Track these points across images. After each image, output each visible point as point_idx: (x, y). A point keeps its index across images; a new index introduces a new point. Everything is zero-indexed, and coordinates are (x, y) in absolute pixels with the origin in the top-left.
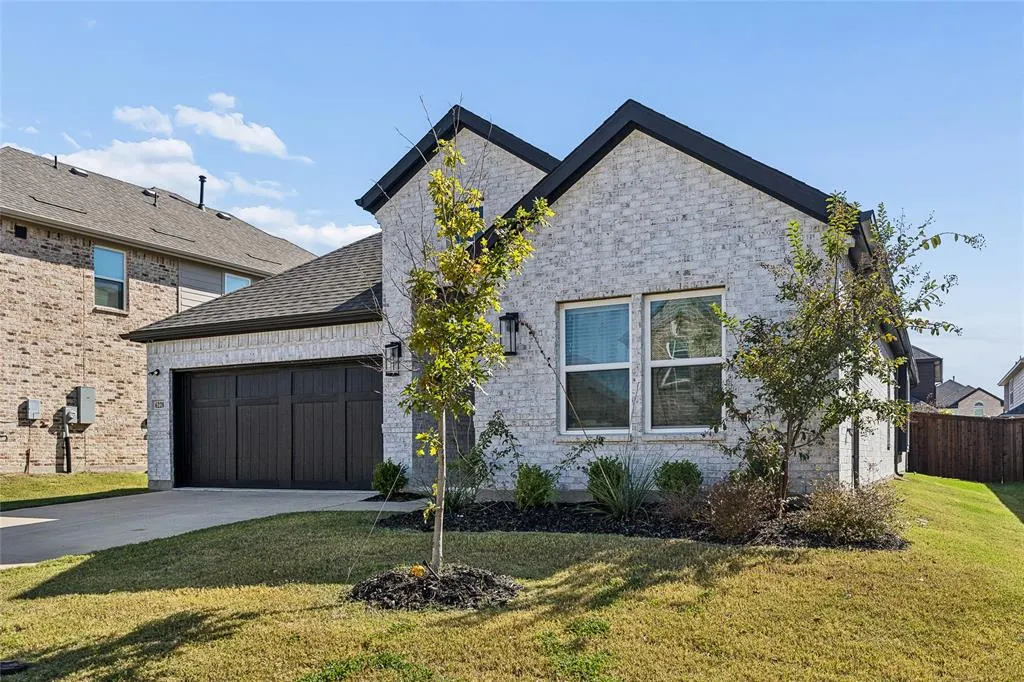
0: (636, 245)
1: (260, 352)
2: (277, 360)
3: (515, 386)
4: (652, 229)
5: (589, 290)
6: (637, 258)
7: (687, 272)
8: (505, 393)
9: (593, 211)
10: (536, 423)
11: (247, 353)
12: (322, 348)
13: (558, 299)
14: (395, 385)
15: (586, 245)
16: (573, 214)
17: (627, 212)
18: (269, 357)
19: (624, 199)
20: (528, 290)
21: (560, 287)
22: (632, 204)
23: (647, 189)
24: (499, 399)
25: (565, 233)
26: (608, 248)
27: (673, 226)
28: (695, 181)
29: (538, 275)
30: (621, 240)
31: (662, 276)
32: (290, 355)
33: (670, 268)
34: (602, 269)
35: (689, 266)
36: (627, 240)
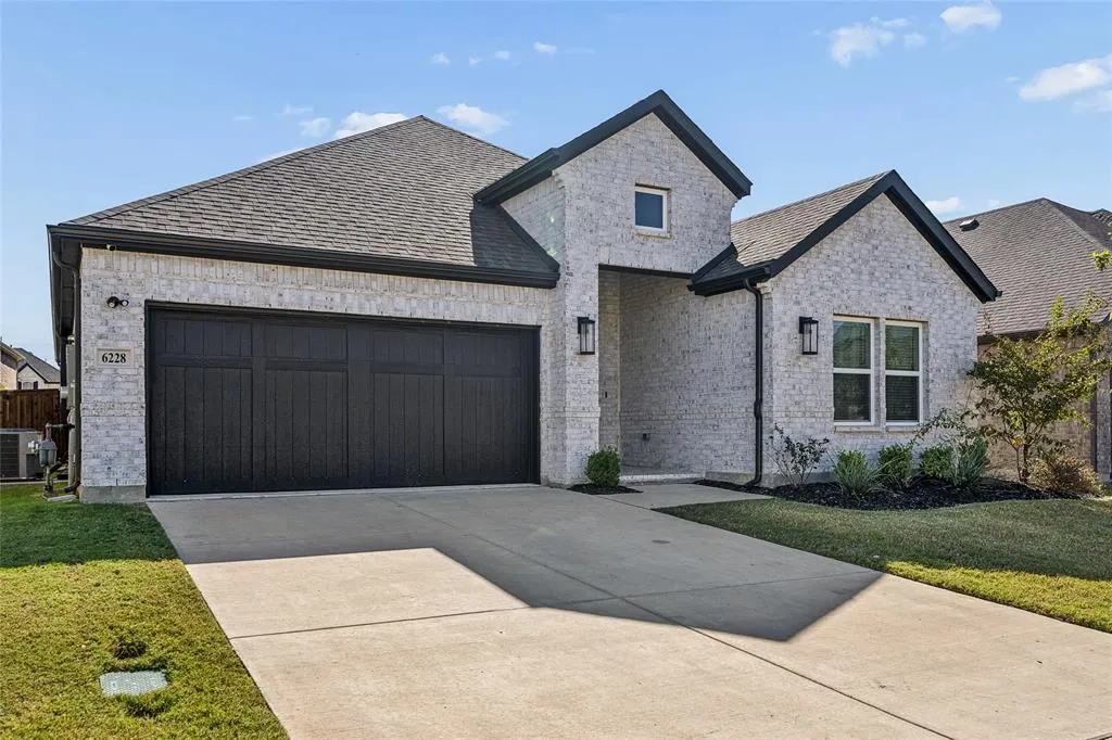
0: (882, 279)
1: (343, 296)
2: (375, 313)
3: (805, 382)
4: (891, 270)
5: (855, 310)
6: (883, 290)
7: (910, 308)
8: (797, 387)
9: (856, 245)
10: (820, 415)
11: (320, 296)
12: (447, 308)
13: (836, 312)
14: (580, 364)
15: (852, 271)
16: (844, 243)
17: (876, 253)
18: (361, 307)
19: (874, 242)
20: (813, 298)
21: (836, 302)
22: (880, 248)
23: (887, 239)
24: (792, 392)
25: (837, 258)
26: (865, 277)
27: (902, 272)
28: (913, 243)
29: (821, 288)
30: (873, 274)
31: (898, 307)
32: (396, 310)
33: (901, 303)
34: (863, 294)
35: (911, 304)
36: (877, 274)
